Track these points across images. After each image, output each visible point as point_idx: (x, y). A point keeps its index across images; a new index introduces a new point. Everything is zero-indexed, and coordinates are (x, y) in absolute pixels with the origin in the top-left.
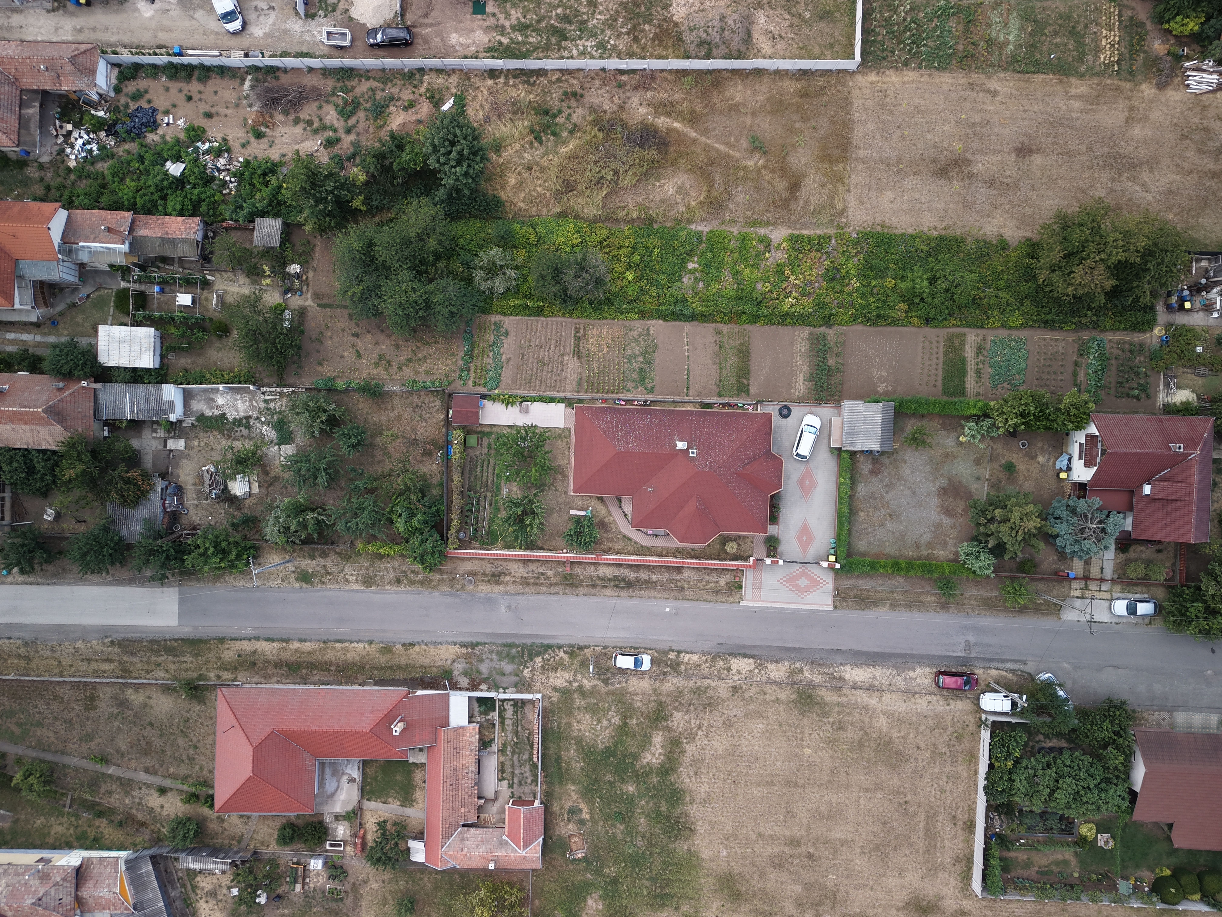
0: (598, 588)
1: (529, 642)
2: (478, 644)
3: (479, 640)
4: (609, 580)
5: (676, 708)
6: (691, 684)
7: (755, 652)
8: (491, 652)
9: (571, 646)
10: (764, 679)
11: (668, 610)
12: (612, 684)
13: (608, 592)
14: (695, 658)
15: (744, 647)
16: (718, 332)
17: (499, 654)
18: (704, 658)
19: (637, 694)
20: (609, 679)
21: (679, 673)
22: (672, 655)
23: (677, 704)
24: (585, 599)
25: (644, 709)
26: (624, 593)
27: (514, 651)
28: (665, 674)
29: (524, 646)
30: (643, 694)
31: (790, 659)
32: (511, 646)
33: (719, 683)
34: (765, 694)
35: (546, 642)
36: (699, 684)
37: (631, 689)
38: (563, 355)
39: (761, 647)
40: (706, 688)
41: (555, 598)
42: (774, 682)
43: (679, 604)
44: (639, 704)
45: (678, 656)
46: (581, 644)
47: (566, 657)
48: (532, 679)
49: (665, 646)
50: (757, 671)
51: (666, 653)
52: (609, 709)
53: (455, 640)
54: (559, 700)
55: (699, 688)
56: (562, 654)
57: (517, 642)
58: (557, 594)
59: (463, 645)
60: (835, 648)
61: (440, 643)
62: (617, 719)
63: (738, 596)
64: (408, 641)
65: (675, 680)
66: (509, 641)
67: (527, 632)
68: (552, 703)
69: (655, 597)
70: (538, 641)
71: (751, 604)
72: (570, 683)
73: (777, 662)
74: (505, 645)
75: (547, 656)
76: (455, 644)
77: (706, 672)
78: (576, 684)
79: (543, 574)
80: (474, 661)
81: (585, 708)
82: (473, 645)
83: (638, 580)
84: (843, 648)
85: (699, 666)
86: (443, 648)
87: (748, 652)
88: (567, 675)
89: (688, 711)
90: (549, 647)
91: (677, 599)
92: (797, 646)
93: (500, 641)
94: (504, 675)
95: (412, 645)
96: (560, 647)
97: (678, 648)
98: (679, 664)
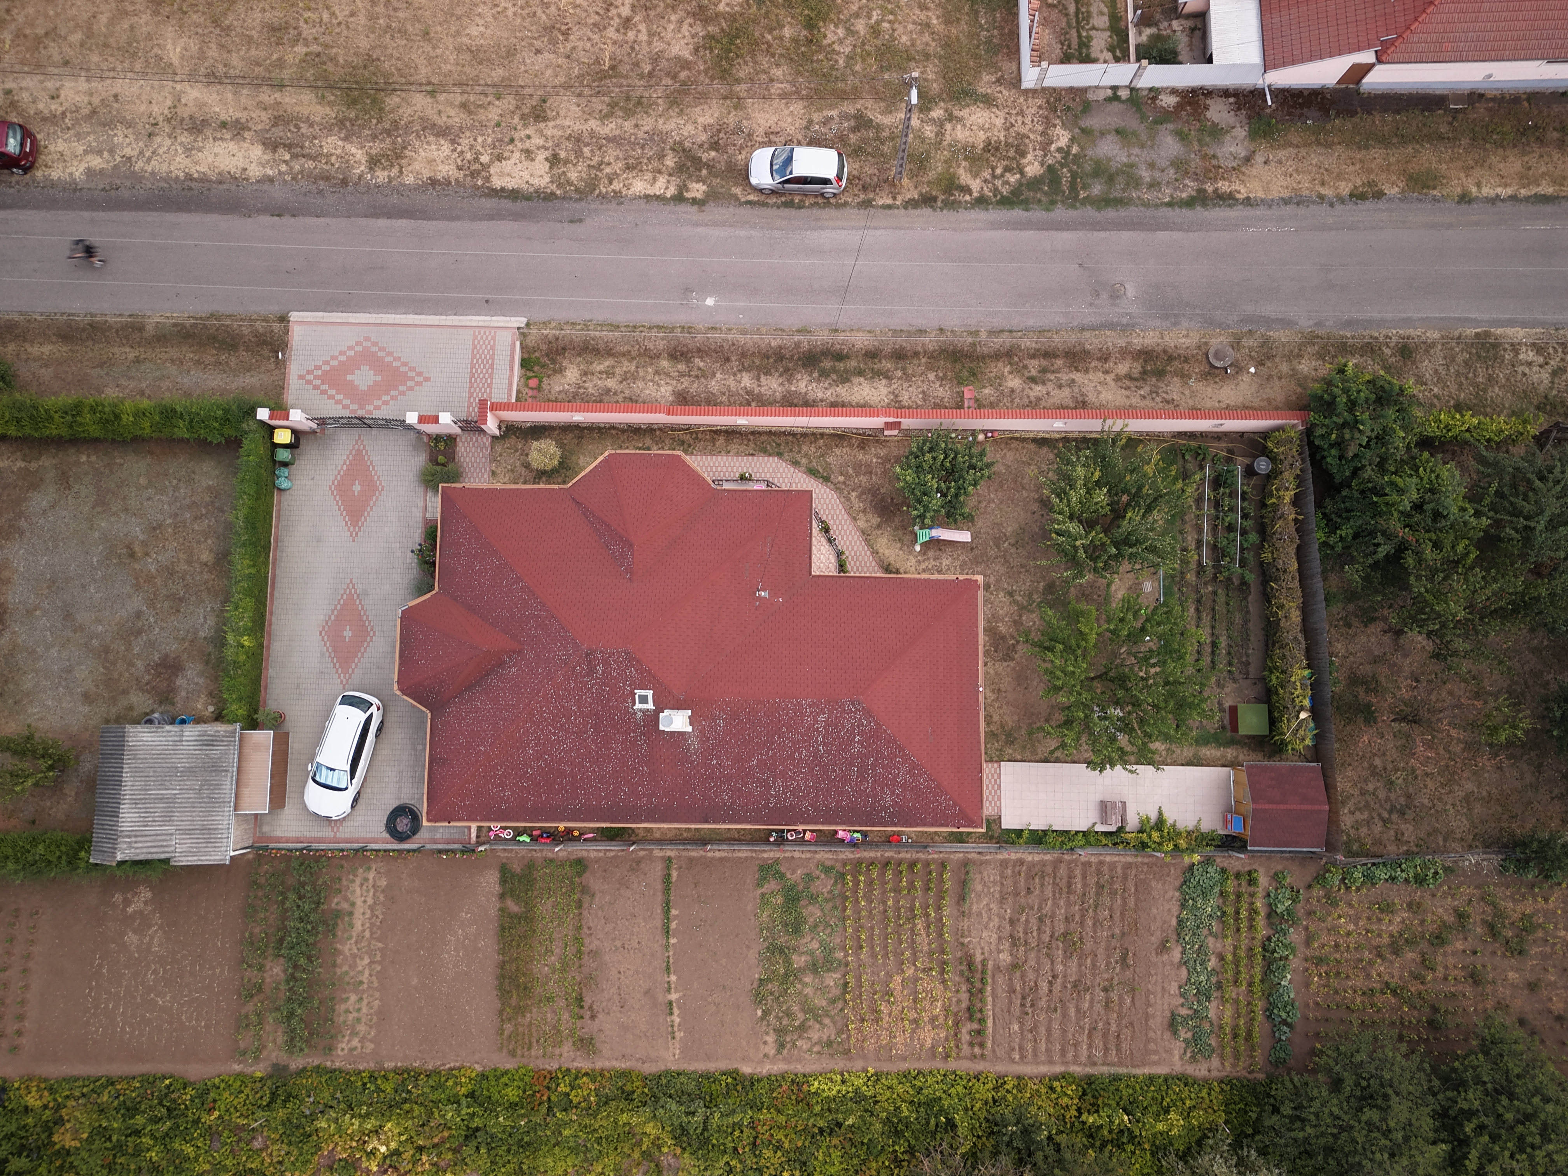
0: (888, 349)
2: (1189, 203)
3: (1187, 213)
4: (860, 373)
5: (686, 65)
7: (490, 204)
8: (1154, 185)
9: (951, 205)
10: (465, 142)
11: (710, 302)
12: (844, 117)
13: (862, 341)
14: (639, 186)
15: (517, 217)
16: (586, 1044)
17: (1136, 183)
18: (616, 186)
19: (784, 96)
20: (854, 129)
22: (697, 190)
23: (683, 75)
24: (920, 323)
25: (764, 61)
26: (822, 337)
27: (1097, 189)
28: (715, 146)
29: (1073, 200)
30: (767, 97)
31: (401, 190)
32: (1105, 202)
33: (578, 127)
34: (464, 106)
35: (1017, 213)
36: (628, 125)
37: (797, 107)
38: (1014, 966)
39: (475, 217)
40: (610, 115)
41: (998, 323)
42: (443, 132)
43: (681, 318)
44: (777, 72)
45: (683, 188)
46: (926, 211)
47: (964, 177)
48: (1048, 123)
49: (715, 212)
51: (712, 196)
52: (850, 58)
53: (1249, 212)
54: (977, 74)
56: (976, 185)
57: (1090, 212)
58: (995, 332)
59: (1227, 199)
60: (287, 220)
61: (1286, 202)
62: (831, 38)
63: (531, 341)
64: (1369, 204)
65: (689, 129)
66: (1111, 213)
67: (1066, 235)
68: (994, 67)
70: (1037, 214)
71: (499, 321)
72: (951, 117)
74: (1119, 202)
75: (1013, 178)
76: (1248, 202)
77: (612, 153)
78: (937, 113)
79: (1033, 380)
80: (1196, 162)
82: (1200, 199)
83: (788, 374)
84: (266, 220)
85: (628, 168)
86: (1278, 191)
87: (507, 204)
88: (961, 134)
89: (656, 59)
90: (1006, 202)
91: (688, 329)
92: (382, 222)
93: (1133, 212)
94: (1118, 132)
95: (1357, 196)
96: (981, 202)
98: (680, 169)
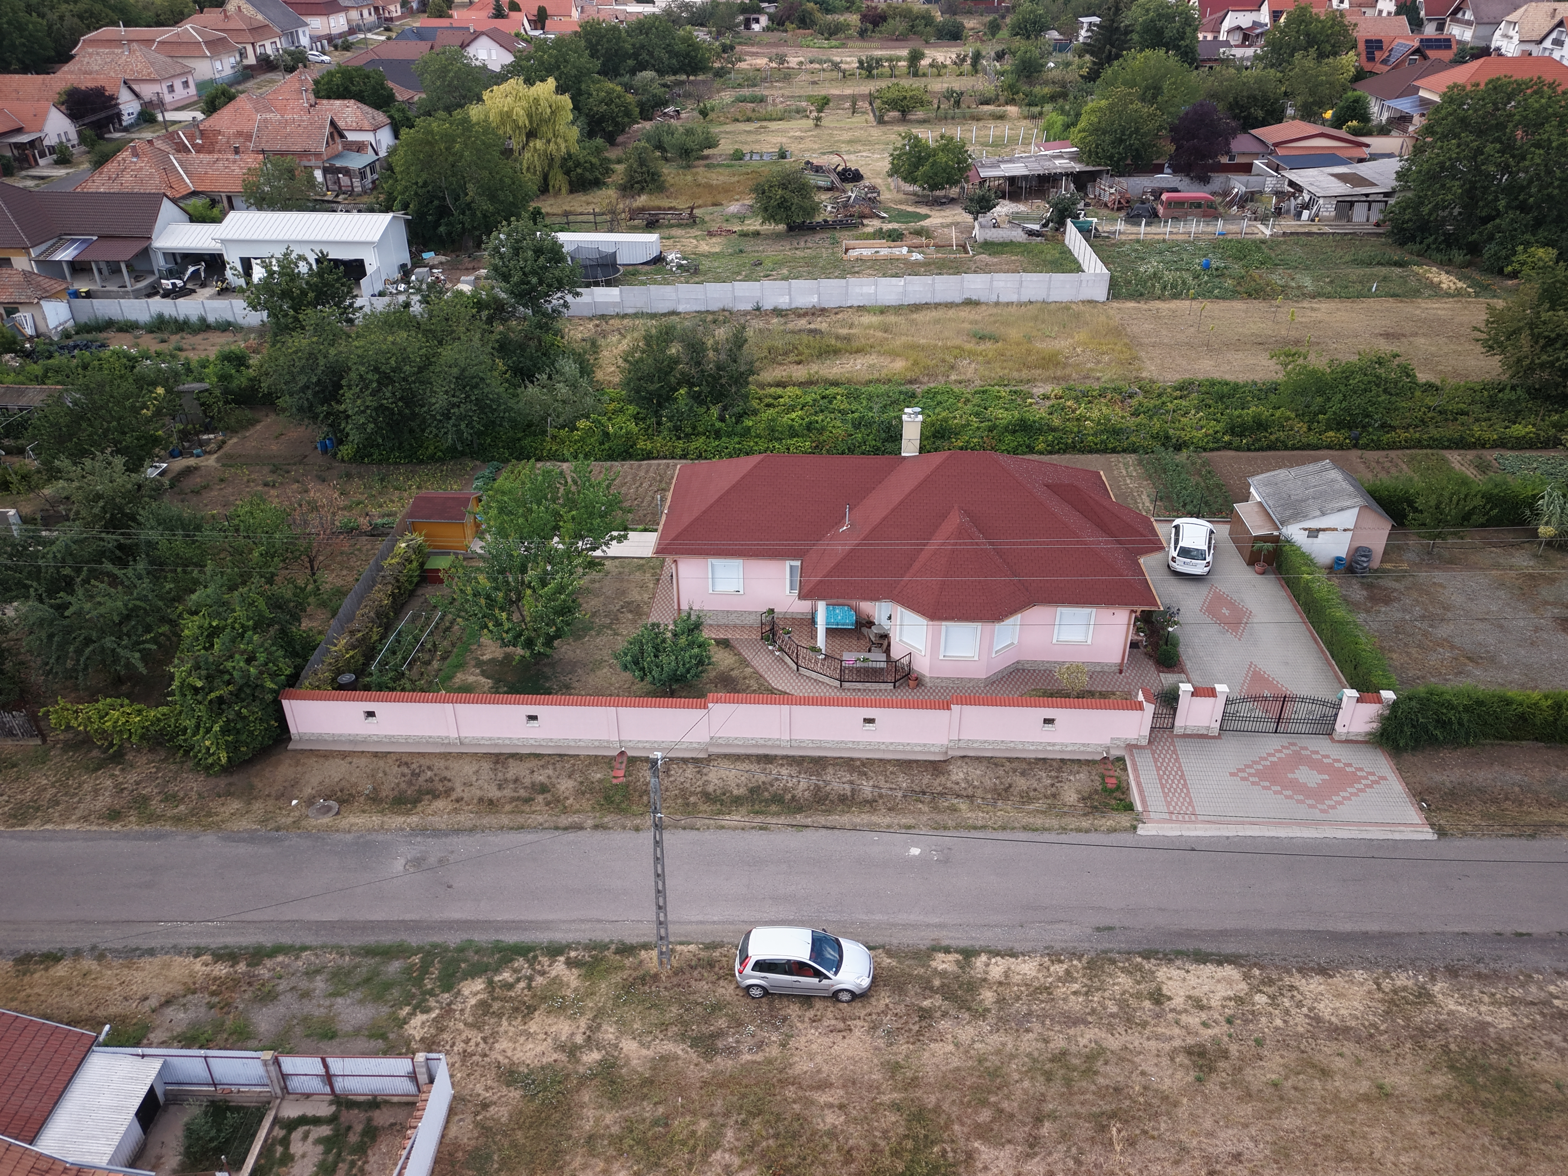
0: (703, 815)
1: (453, 939)
2: (277, 951)
3: (287, 940)
4: (737, 800)
5: (983, 1132)
6: (1029, 1043)
7: (1231, 946)
9: (597, 946)
11: (915, 851)
12: (730, 1051)
14: (1027, 968)
15: (1188, 934)
18: (1059, 969)
19: (824, 1085)
20: (720, 1034)
21: (977, 1012)
22: (944, 963)
23: (985, 1116)
25: (855, 1137)
26: (777, 823)
27: (395, 967)
28: (925, 1015)
29: (430, 953)
30: (850, 1082)
31: (1368, 965)
32: (387, 953)
35: (511, 938)
36: (1059, 1043)
37: (802, 1066)
40: (1090, 1058)
41: (571, 836)
43: (948, 838)
44: (832, 1119)
46: (632, 940)
47: (572, 978)
49: (917, 938)
50: (1261, 999)
51: (923, 956)
53: (203, 942)
55: (1061, 1057)
56: (559, 968)
57: (414, 940)
59: (225, 955)
60: (1508, 929)
61: (149, 953)
63: (1127, 815)
64: (45, 950)
66: (387, 939)
67: (456, 915)
69: (872, 827)
70: (485, 937)
72: (572, 1051)
73: (1322, 971)
74: (369, 952)
75: (506, 976)
76: (198, 952)
77: (1076, 1004)
80: (242, 998)
81: (616, 1141)
82: (257, 955)
83: (820, 798)
84: (1536, 929)
85: (1047, 989)
86: (151, 965)
90: (524, 951)
91: (938, 826)
92: (1373, 927)
95: (52, 958)
96: (554, 951)
97: (963, 943)
98: (973, 987)
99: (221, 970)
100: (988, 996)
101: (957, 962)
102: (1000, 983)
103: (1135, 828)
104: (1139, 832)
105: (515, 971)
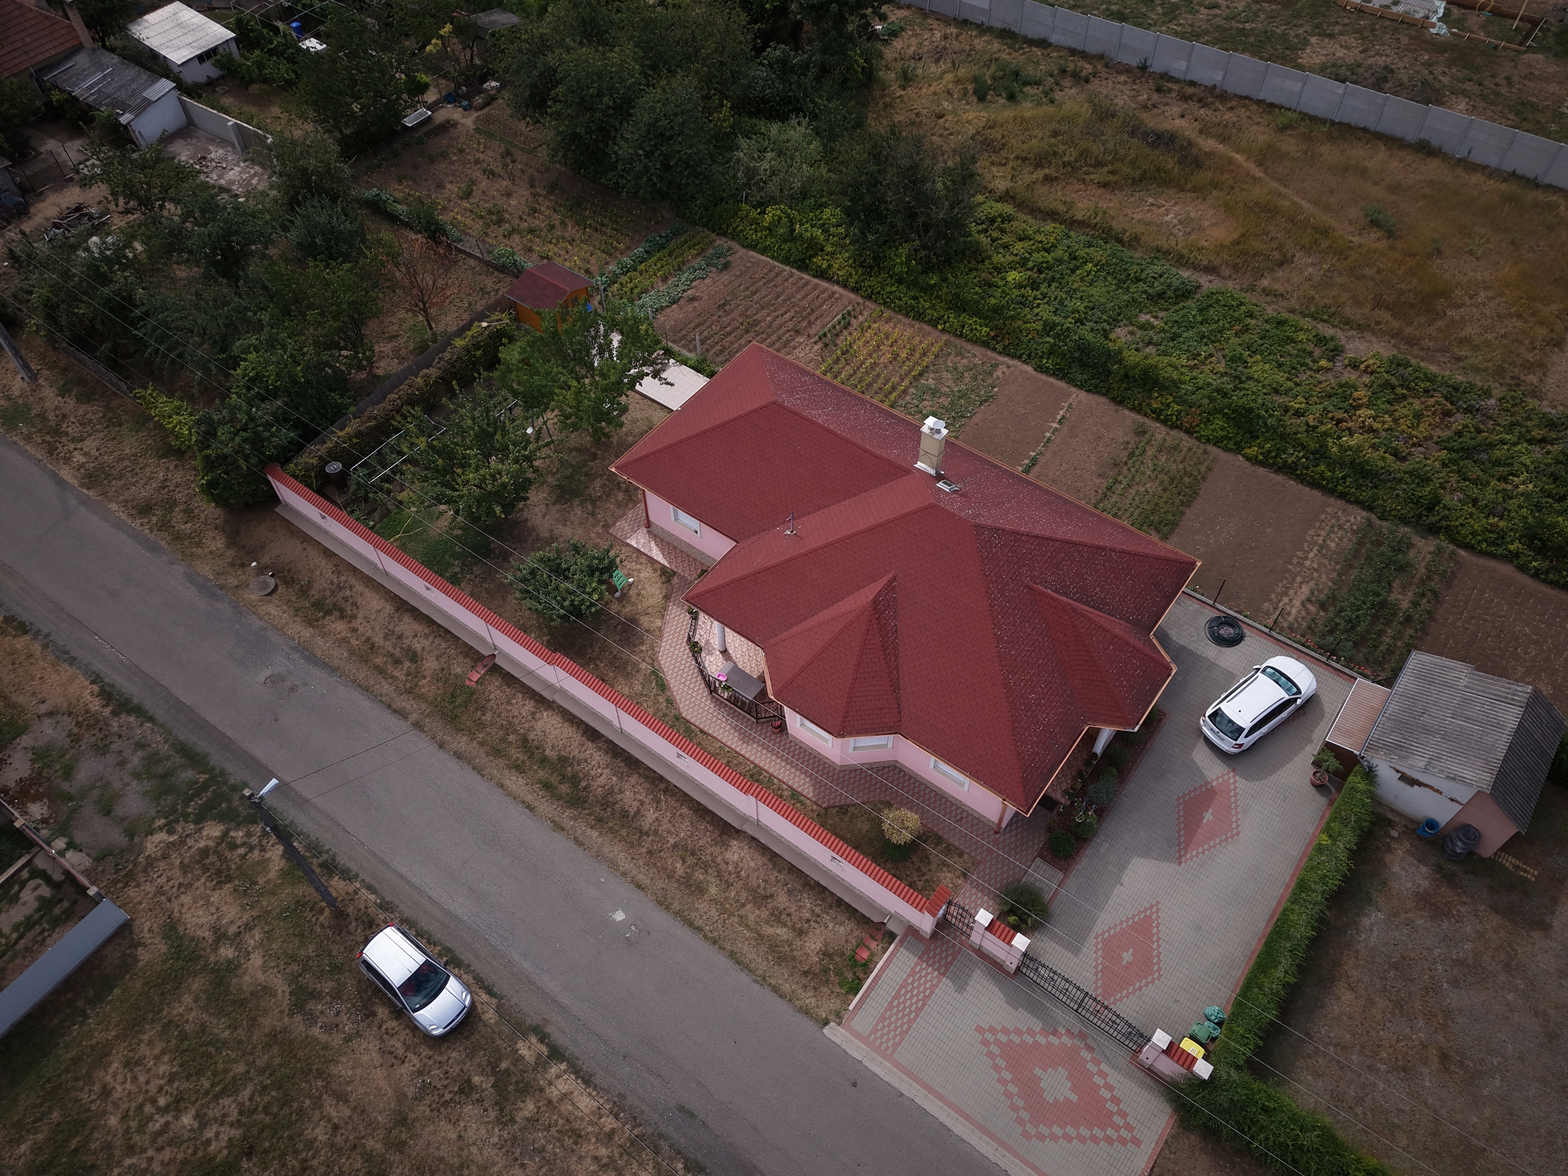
0: (501, 762)
4: (544, 761)
8: (141, 745)
9: (316, 849)
11: (620, 916)
12: (311, 1019)
13: (516, 782)
16: (1141, 432)
17: (152, 759)
18: (609, 1123)
21: (505, 1119)
24: (452, 764)
25: (320, 1160)
29: (217, 778)
38: (798, 332)
41: (392, 721)
43: (661, 919)
45: (541, 1064)
46: (343, 860)
47: (275, 868)
48: (151, 862)
49: (533, 1010)
52: (234, 1089)
53: (106, 672)
58: (402, 714)
61: (72, 661)
63: (835, 1004)
64: (25, 617)
67: (258, 752)
69: (613, 865)
71: (856, 1050)
74: (183, 750)
75: (239, 835)
76: (96, 679)
78: (227, 952)
79: (414, 657)
80: (88, 739)
81: (183, 1037)
82: (125, 707)
83: (607, 802)
88: (233, 914)
91: (663, 903)
93: (184, 734)
95: (23, 628)
97: (562, 1041)
98: (526, 1089)
99: (95, 705)
100: (529, 1107)
101: (539, 1056)
102: (550, 1102)
103: (826, 1023)
104: (826, 1030)
105: (249, 834)
